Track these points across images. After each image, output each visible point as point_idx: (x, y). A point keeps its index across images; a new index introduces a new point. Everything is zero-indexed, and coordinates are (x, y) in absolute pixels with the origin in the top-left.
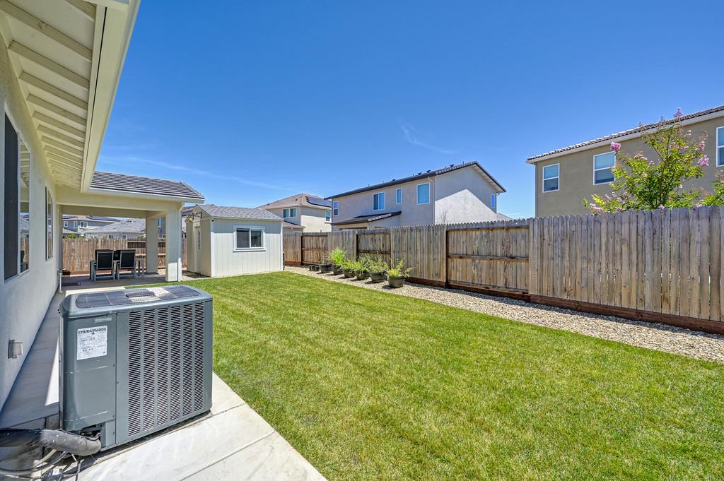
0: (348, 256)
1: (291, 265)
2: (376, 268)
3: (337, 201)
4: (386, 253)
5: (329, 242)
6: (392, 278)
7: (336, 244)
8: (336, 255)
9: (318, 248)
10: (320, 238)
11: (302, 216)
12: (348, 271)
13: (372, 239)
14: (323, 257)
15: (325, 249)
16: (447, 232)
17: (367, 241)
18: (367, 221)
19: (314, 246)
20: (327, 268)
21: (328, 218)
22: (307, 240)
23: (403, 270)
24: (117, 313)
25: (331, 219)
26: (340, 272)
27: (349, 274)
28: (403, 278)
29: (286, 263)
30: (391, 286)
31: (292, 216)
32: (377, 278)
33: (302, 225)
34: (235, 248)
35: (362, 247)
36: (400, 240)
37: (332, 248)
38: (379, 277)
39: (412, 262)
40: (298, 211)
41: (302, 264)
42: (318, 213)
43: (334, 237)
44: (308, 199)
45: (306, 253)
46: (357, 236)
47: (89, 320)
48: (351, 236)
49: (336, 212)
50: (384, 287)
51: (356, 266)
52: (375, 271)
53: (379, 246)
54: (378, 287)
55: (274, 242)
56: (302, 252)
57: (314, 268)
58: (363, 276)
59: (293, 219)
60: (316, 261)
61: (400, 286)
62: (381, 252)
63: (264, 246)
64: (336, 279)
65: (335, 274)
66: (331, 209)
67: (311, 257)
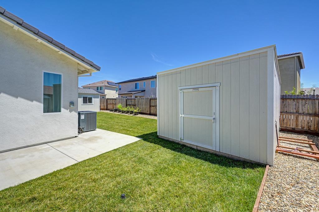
0: (123, 107)
1: (102, 110)
2: (131, 110)
3: (120, 85)
4: (134, 105)
5: (117, 102)
6: (135, 112)
7: (119, 102)
8: (119, 106)
9: (113, 104)
10: (114, 100)
11: (106, 90)
12: (123, 111)
13: (131, 101)
14: (114, 107)
15: (115, 104)
16: (150, 100)
17: (129, 101)
18: (132, 94)
19: (112, 103)
20: (116, 110)
21: (117, 91)
22: (109, 101)
23: (139, 110)
24: (85, 113)
25: (118, 91)
26: (120, 112)
27: (123, 112)
28: (138, 112)
29: (101, 109)
30: (135, 115)
31: (101, 90)
32: (131, 113)
33: (105, 94)
34: (82, 104)
35: (128, 103)
36: (139, 102)
37: (118, 104)
38: (132, 112)
39: (141, 108)
40: (103, 88)
41: (107, 109)
42: (113, 89)
43: (119, 100)
44: (108, 83)
45: (108, 105)
46: (126, 100)
47: (82, 114)
48: (124, 100)
49: (120, 89)
50: (133, 115)
51: (125, 109)
52: (131, 111)
53: (133, 103)
54: (131, 115)
55: (96, 101)
56: (107, 105)
57: (111, 111)
58: (128, 112)
59: (102, 91)
60: (112, 108)
61: (138, 114)
62: (133, 105)
63: (93, 103)
64: (119, 113)
65: (119, 112)
66: (118, 87)
67: (110, 107)
